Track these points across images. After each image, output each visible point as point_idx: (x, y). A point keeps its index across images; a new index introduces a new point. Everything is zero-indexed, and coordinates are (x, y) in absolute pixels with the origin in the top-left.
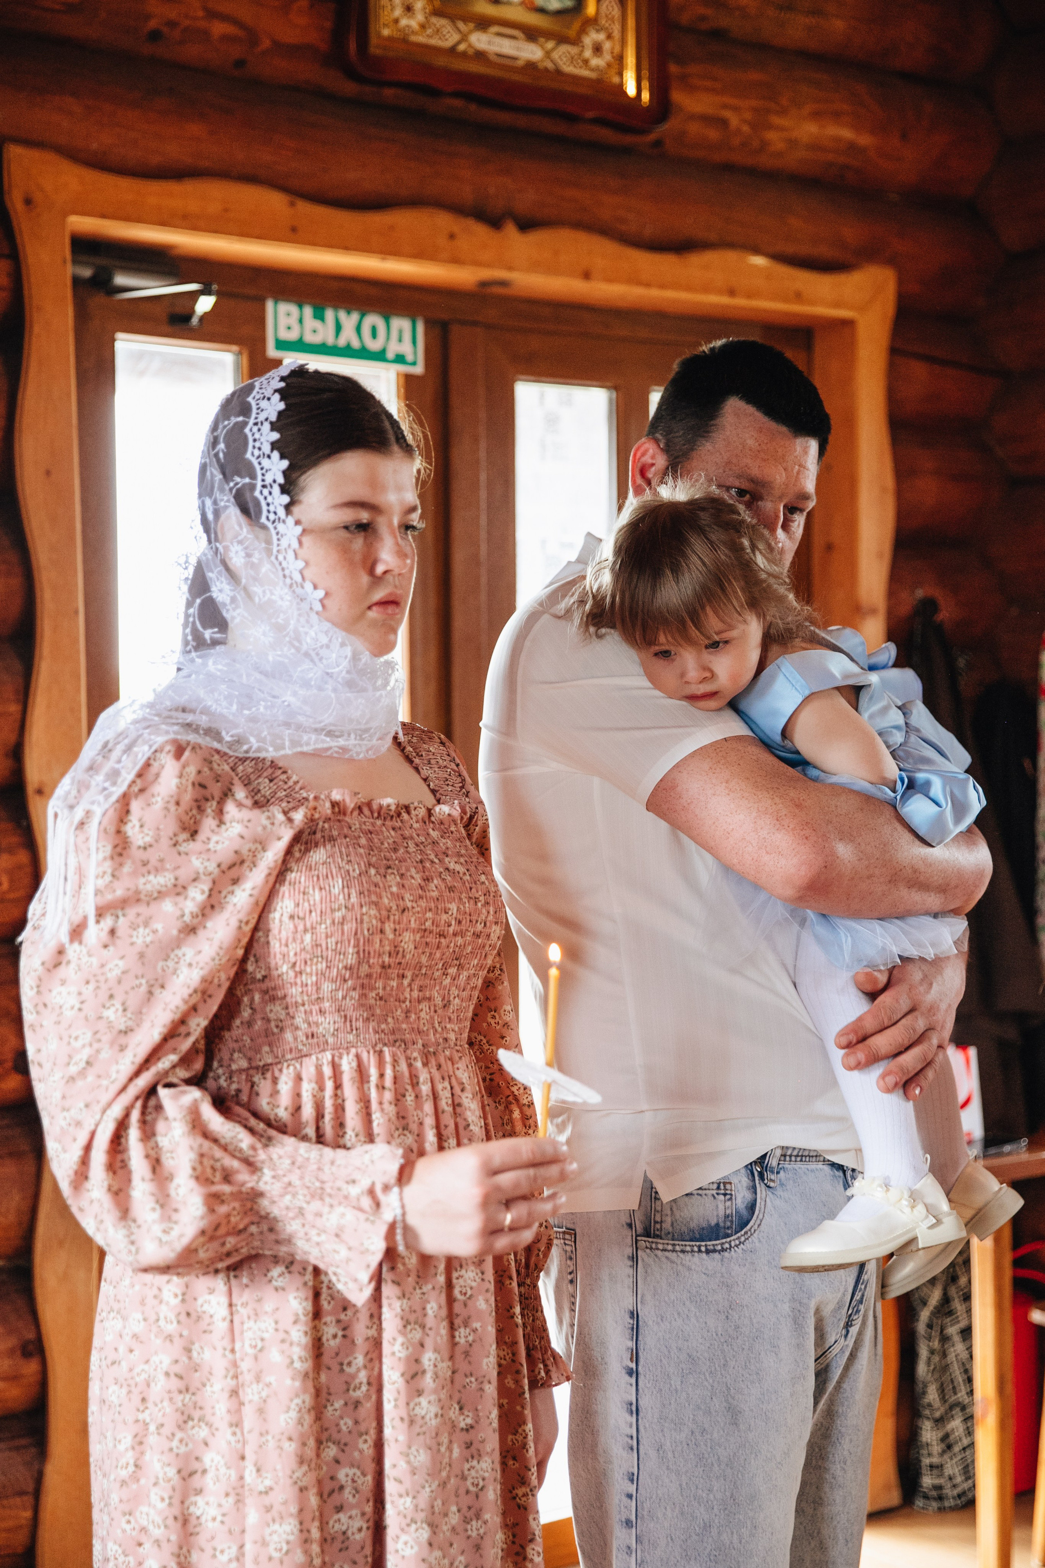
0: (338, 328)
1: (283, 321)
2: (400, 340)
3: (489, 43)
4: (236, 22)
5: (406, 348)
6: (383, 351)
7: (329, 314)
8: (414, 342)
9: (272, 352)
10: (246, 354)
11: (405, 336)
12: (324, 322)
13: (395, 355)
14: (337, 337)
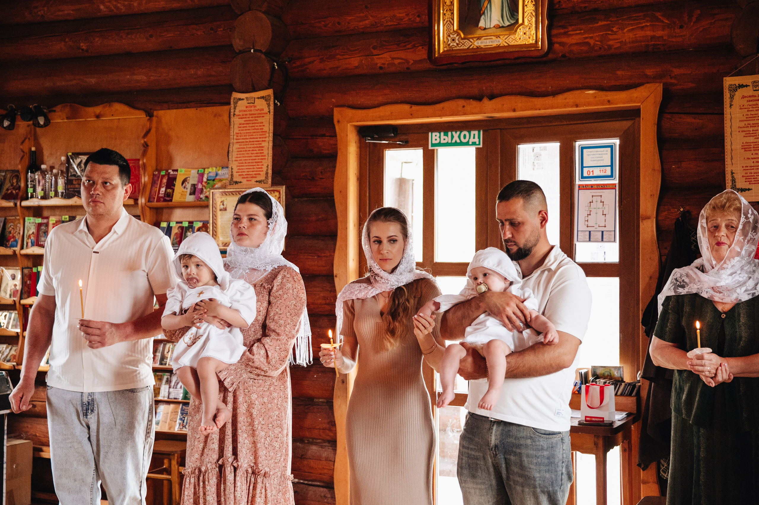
0: (452, 137)
1: (434, 138)
2: (474, 138)
3: (481, 43)
4: (401, 59)
5: (476, 140)
6: (468, 141)
7: (450, 133)
8: (479, 138)
9: (430, 148)
10: (423, 149)
11: (476, 136)
12: (447, 136)
13: (472, 142)
14: (452, 140)
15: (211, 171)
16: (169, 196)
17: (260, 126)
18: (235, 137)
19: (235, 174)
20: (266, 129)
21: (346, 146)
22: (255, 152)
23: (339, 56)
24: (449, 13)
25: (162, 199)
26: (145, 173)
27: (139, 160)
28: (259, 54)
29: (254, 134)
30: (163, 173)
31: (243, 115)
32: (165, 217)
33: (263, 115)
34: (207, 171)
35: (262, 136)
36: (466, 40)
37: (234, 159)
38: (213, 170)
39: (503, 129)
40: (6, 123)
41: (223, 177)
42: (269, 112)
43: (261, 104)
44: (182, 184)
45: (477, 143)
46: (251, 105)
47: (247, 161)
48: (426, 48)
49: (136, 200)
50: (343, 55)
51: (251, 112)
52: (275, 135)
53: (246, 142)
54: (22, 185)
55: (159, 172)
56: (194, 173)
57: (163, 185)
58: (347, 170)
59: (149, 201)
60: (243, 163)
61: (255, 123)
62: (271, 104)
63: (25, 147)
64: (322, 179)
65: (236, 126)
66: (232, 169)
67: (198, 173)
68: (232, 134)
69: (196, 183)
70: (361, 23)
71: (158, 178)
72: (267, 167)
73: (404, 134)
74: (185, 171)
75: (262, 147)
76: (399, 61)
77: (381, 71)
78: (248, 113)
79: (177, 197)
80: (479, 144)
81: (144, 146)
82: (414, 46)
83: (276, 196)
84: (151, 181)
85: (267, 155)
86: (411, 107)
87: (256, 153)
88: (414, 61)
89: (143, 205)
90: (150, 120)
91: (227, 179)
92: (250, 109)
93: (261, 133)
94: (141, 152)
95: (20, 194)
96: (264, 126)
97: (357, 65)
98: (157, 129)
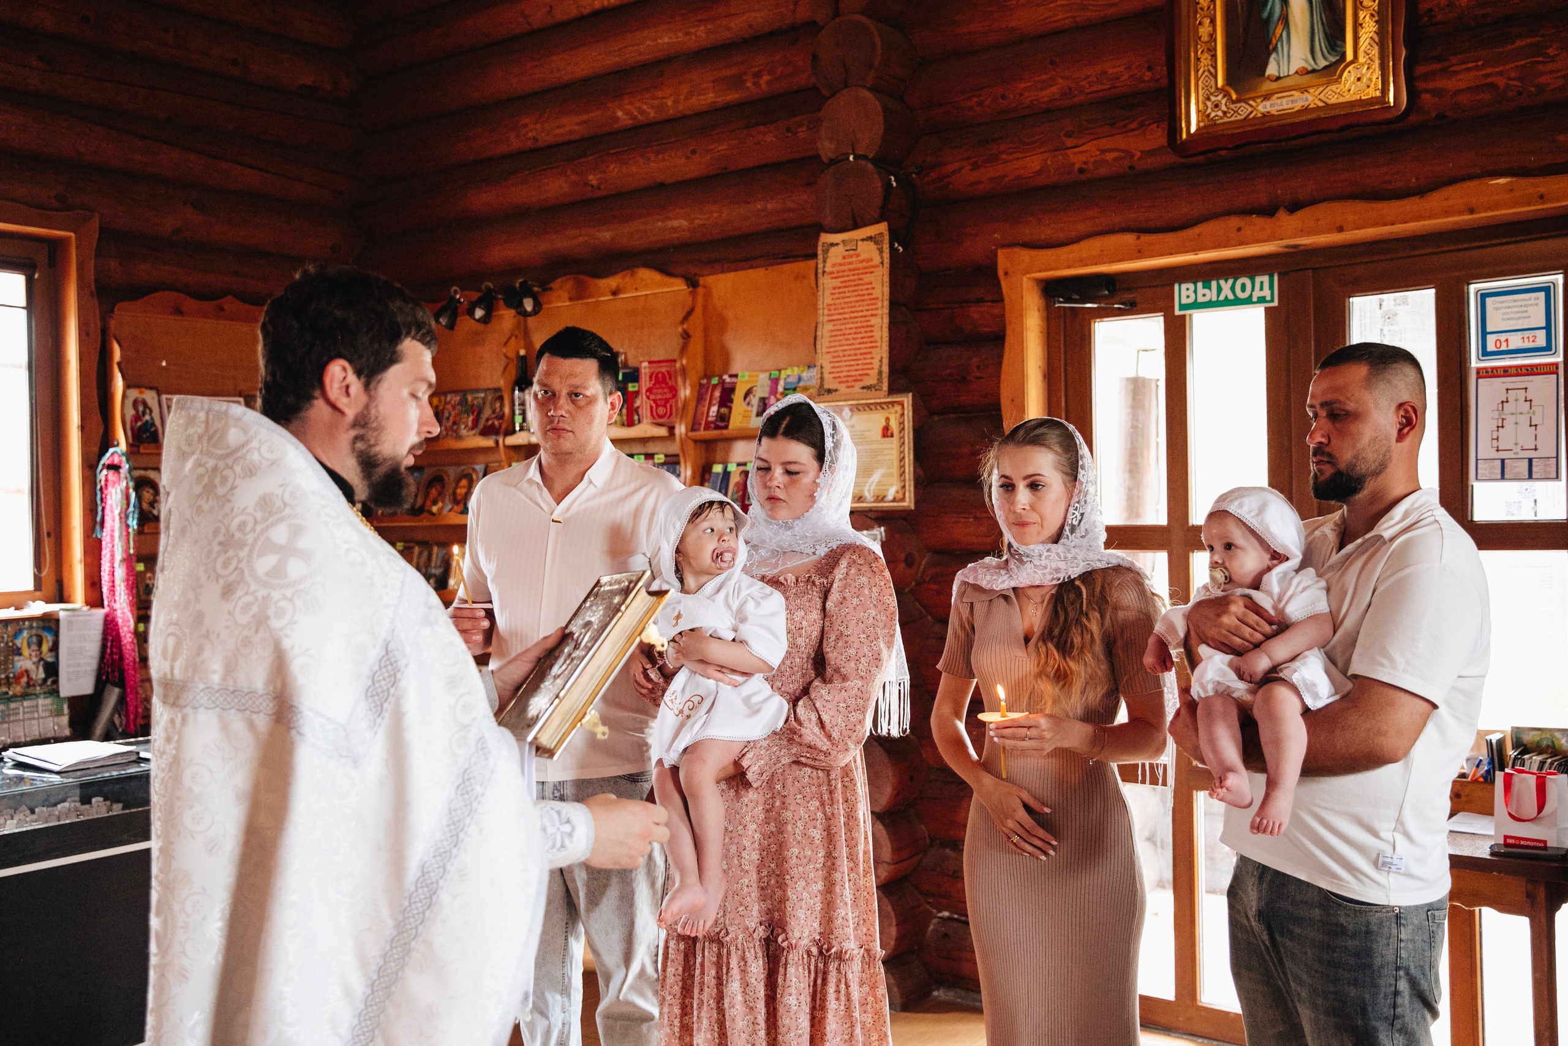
0: (1220, 290)
1: (1184, 293)
2: (1261, 289)
3: (1271, 105)
4: (1118, 150)
5: (1266, 293)
6: (1251, 296)
7: (1214, 284)
8: (1271, 288)
9: (1177, 312)
10: (1164, 316)
11: (1265, 286)
12: (1210, 289)
13: (1258, 298)
14: (1218, 296)
15: (790, 374)
16: (723, 420)
17: (867, 289)
18: (826, 312)
19: (826, 376)
20: (877, 293)
21: (1021, 317)
22: (859, 336)
23: (1004, 156)
24: (1206, 55)
25: (713, 426)
26: (684, 382)
27: (675, 361)
28: (863, 163)
29: (857, 304)
30: (715, 381)
31: (838, 272)
32: (719, 456)
33: (873, 269)
34: (783, 372)
35: (870, 307)
36: (1243, 104)
37: (824, 350)
38: (793, 371)
39: (1318, 268)
40: (479, 313)
41: (809, 383)
42: (882, 263)
43: (869, 251)
44: (745, 398)
45: (1268, 298)
46: (852, 252)
47: (846, 353)
48: (1165, 125)
49: (671, 429)
50: (1011, 154)
51: (851, 267)
52: (894, 304)
53: (845, 319)
54: (507, 410)
55: (709, 382)
56: (763, 379)
57: (714, 402)
58: (1022, 361)
59: (693, 429)
60: (839, 356)
61: (859, 285)
62: (884, 249)
63: (510, 351)
64: (981, 378)
65: (827, 292)
66: (822, 367)
67: (770, 379)
68: (820, 306)
69: (766, 395)
70: (1044, 93)
71: (707, 389)
72: (881, 361)
73: (1129, 289)
74: (750, 376)
75: (871, 326)
76: (1115, 154)
77: (1083, 177)
78: (847, 267)
79: (736, 421)
80: (1272, 300)
81: (683, 338)
82: (1142, 125)
83: (896, 412)
84: (696, 397)
85: (879, 340)
86: (1138, 238)
87: (862, 338)
88: (1142, 152)
89: (683, 436)
90: (693, 294)
91: (813, 387)
92: (850, 260)
93: (869, 302)
94: (680, 347)
95: (504, 426)
96: (873, 288)
97: (1037, 168)
98: (705, 307)
